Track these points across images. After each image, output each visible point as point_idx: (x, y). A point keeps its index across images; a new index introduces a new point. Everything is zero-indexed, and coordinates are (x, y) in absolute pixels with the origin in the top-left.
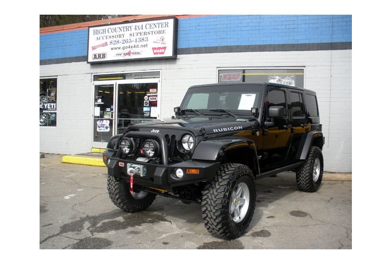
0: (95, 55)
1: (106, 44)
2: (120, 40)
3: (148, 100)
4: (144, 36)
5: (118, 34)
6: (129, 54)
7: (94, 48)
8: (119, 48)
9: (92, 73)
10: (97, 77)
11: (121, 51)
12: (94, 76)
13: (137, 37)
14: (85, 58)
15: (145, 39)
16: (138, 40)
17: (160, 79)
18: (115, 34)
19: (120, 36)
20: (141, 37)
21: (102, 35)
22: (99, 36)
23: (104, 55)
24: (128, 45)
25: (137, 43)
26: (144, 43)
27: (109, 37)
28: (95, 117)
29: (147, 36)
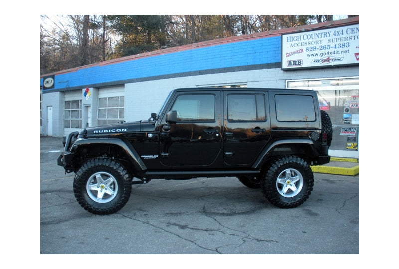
0: (290, 62)
1: (302, 51)
2: (318, 46)
4: (344, 42)
5: (315, 40)
6: (328, 60)
7: (288, 55)
8: (317, 55)
11: (319, 58)
13: (337, 43)
14: (279, 65)
15: (346, 45)
16: (337, 46)
18: (311, 40)
19: (317, 42)
20: (341, 43)
21: (297, 42)
22: (293, 43)
24: (326, 51)
25: (337, 49)
26: (345, 49)
27: (304, 44)
29: (348, 41)
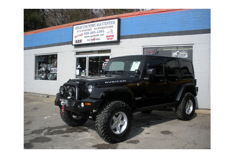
0: (76, 41)
1: (82, 34)
2: (89, 32)
3: (105, 66)
4: (102, 29)
5: (88, 28)
6: (94, 40)
7: (76, 37)
8: (89, 37)
9: (75, 51)
10: (78, 53)
11: (90, 38)
12: (76, 52)
13: (98, 30)
14: (71, 43)
15: (102, 31)
16: (98, 32)
17: (111, 53)
18: (86, 29)
19: (89, 30)
20: (100, 30)
21: (80, 30)
22: (78, 30)
23: (81, 41)
24: (93, 35)
25: (99, 34)
26: (102, 33)
27: (83, 31)
28: (77, 75)
29: (104, 29)
